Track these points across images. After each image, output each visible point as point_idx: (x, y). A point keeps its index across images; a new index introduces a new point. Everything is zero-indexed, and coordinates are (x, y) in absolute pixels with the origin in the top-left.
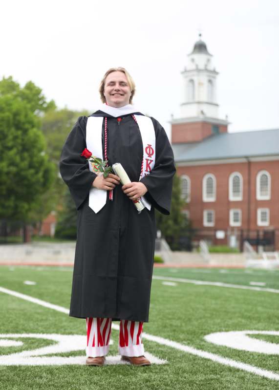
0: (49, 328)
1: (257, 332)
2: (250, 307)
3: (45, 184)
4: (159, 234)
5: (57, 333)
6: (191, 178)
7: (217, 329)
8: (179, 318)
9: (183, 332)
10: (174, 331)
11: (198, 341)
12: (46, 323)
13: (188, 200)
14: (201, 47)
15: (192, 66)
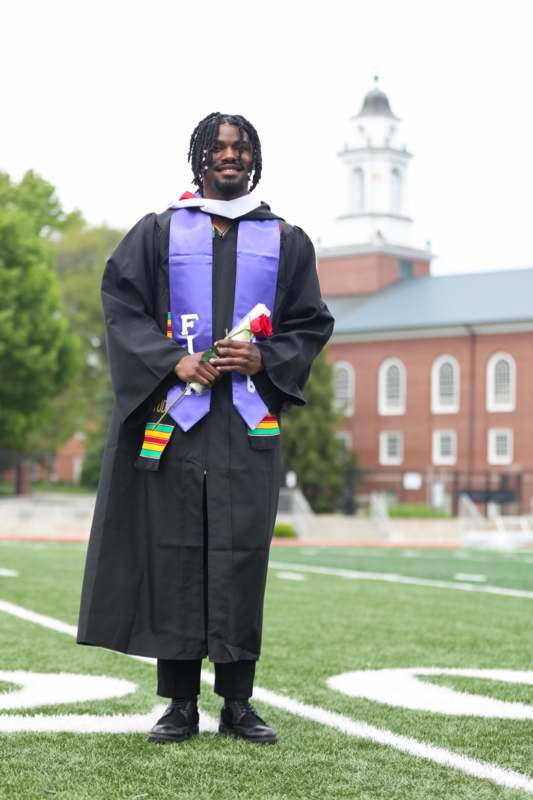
0: (15, 660)
1: (437, 671)
2: (440, 622)
3: (60, 376)
4: (291, 479)
5: (27, 669)
6: (357, 367)
7: (359, 664)
8: (289, 643)
9: (287, 671)
10: (270, 667)
11: (312, 687)
12: (11, 650)
13: (350, 412)
14: (377, 103)
15: (358, 142)
